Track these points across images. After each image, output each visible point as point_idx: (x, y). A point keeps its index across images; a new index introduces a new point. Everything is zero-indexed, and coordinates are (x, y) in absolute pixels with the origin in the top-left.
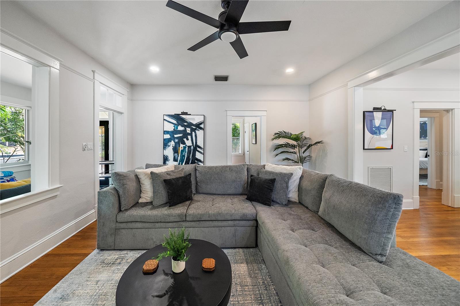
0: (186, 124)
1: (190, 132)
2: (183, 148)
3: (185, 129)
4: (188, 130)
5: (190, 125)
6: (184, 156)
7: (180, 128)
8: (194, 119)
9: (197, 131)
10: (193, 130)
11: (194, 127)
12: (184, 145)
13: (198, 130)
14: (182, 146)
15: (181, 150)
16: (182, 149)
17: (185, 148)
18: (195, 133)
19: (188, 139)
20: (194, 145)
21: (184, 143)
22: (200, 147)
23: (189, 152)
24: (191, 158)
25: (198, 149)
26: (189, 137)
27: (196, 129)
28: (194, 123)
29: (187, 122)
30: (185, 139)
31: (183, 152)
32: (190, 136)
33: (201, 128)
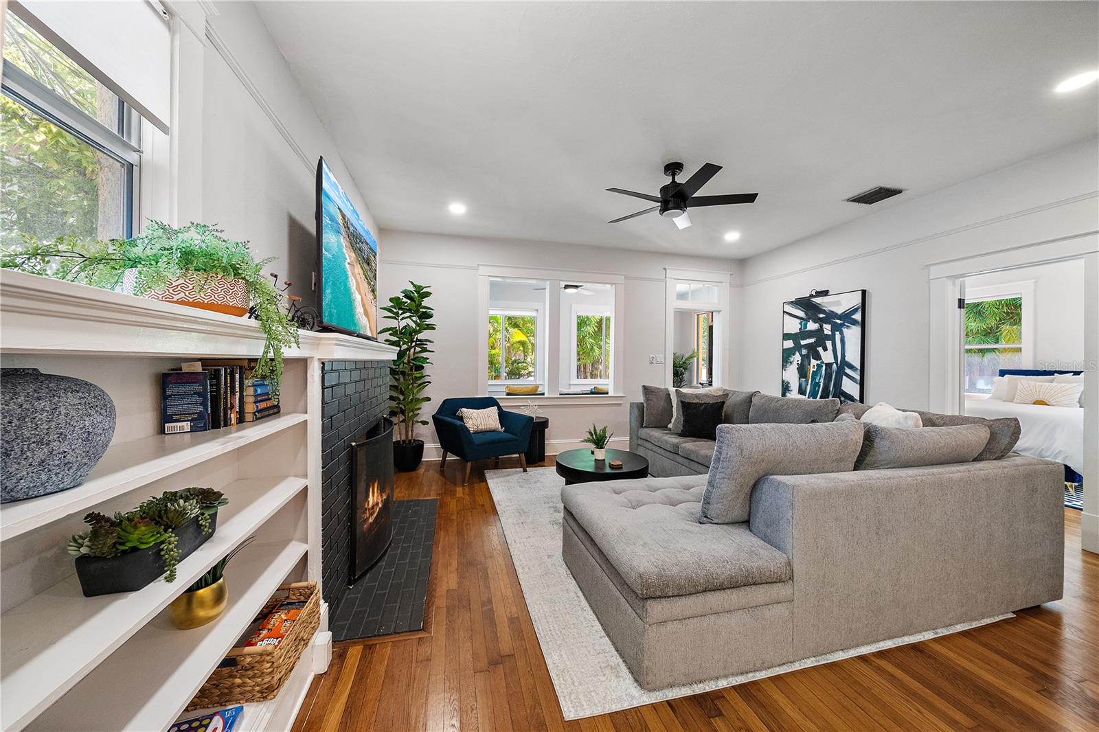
0: (822, 316)
1: (830, 333)
2: (816, 367)
3: (821, 326)
4: (827, 329)
5: (830, 317)
6: (818, 384)
7: (812, 326)
8: (838, 303)
9: (845, 330)
10: (836, 328)
11: (839, 322)
12: (819, 362)
13: (848, 326)
14: (814, 362)
15: (813, 371)
16: (815, 370)
17: (819, 366)
18: (841, 333)
19: (825, 349)
20: (839, 362)
21: (818, 357)
22: (851, 367)
23: (828, 377)
24: (831, 389)
25: (848, 371)
26: (829, 344)
27: (842, 325)
28: (839, 311)
29: (823, 312)
30: (820, 349)
31: (817, 375)
32: (830, 342)
33: (855, 322)
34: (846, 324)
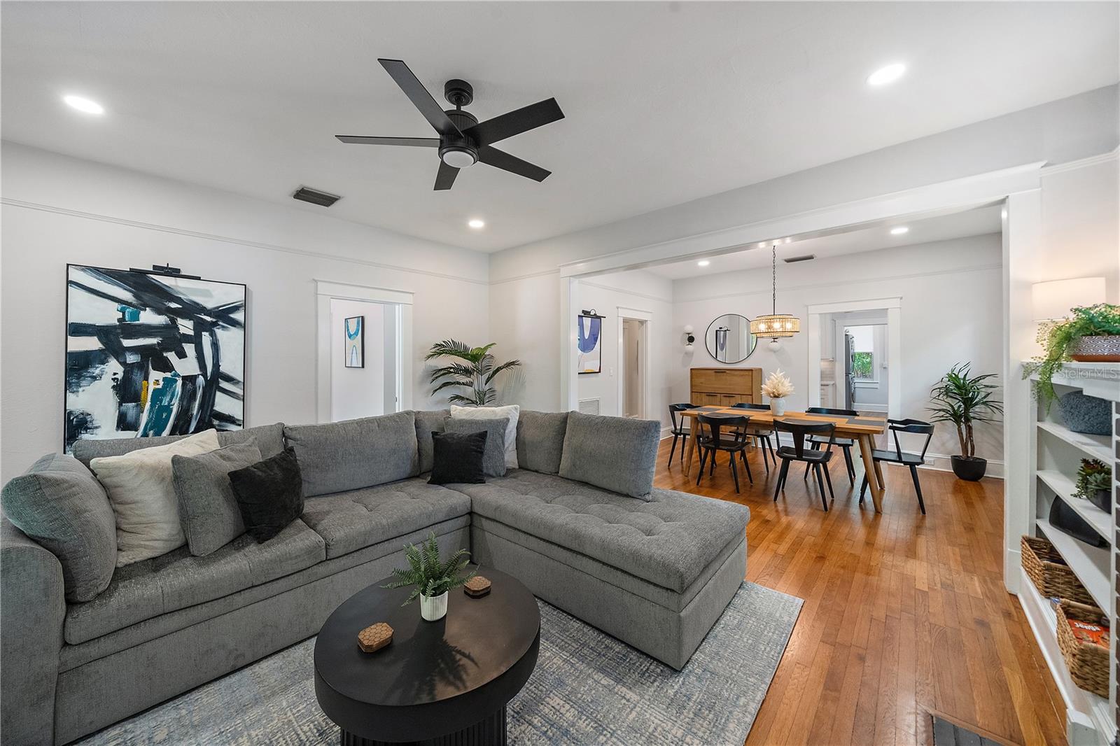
0: (173, 305)
1: (192, 333)
2: (161, 383)
3: (173, 321)
4: (186, 327)
5: (190, 310)
6: (168, 409)
7: (148, 317)
8: (207, 294)
9: (219, 332)
10: (200, 326)
11: (208, 319)
12: (168, 375)
13: (223, 327)
14: (156, 376)
15: (155, 391)
16: (160, 387)
17: (169, 383)
18: (213, 334)
19: (182, 355)
20: (209, 374)
21: (166, 366)
22: (229, 379)
23: (189, 396)
24: (195, 412)
25: (224, 384)
26: (189, 349)
27: (215, 324)
28: (210, 304)
29: (178, 300)
30: (171, 356)
31: (164, 395)
32: (194, 345)
33: (235, 323)
34: (221, 323)
